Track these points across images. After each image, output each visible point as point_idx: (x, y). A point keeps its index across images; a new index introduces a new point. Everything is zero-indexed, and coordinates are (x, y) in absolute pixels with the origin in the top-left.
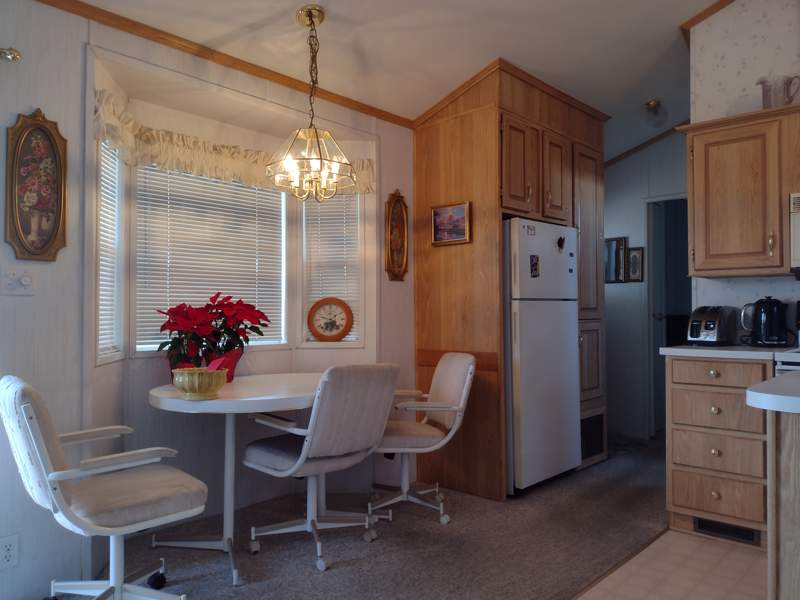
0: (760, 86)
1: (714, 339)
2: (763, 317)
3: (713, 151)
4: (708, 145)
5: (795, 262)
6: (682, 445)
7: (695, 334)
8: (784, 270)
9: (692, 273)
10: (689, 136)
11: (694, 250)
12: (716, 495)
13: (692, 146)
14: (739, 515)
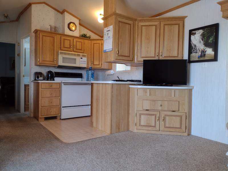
1: (42, 79)
4: (43, 36)
5: (59, 64)
6: (43, 102)
7: (38, 78)
8: (57, 65)
9: (38, 64)
10: (38, 32)
11: (39, 59)
12: (51, 111)
13: (39, 35)
14: (55, 114)
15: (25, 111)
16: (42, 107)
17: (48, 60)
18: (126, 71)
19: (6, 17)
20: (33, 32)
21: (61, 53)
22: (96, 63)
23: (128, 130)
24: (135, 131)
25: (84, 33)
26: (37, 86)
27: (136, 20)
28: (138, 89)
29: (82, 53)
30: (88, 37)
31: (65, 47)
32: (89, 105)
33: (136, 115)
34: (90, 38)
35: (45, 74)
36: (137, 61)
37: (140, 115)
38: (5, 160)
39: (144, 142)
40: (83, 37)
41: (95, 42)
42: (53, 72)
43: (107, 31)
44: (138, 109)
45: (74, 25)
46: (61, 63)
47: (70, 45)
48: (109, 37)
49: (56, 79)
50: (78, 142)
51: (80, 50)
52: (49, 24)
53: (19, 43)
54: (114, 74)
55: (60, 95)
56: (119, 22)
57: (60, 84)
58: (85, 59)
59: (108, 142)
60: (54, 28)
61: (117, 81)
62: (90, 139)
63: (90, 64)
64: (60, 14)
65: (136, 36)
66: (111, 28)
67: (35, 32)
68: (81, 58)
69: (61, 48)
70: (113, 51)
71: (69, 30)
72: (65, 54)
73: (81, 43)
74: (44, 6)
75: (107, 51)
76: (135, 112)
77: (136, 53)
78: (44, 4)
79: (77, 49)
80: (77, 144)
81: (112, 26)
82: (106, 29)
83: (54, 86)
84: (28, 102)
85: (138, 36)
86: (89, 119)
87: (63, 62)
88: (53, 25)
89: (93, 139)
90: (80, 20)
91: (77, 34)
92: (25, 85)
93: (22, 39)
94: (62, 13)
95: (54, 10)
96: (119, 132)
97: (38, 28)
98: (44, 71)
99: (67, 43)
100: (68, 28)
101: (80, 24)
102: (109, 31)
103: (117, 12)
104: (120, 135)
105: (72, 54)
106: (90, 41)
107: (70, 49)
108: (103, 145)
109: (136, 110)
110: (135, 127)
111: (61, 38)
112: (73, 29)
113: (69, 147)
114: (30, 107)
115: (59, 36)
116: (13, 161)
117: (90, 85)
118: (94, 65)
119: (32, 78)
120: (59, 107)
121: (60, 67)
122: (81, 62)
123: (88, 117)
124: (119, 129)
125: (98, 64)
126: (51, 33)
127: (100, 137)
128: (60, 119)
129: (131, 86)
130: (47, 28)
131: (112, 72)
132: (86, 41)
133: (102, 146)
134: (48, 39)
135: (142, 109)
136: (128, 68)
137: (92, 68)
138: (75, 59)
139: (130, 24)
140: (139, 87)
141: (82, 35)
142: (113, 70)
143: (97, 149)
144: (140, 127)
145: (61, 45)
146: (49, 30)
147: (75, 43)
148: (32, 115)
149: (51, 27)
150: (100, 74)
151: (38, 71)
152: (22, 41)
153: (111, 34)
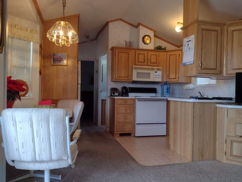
0: (125, 42)
1: (118, 95)
2: (124, 90)
3: (120, 54)
4: (119, 52)
5: (134, 80)
6: (119, 118)
7: (114, 94)
8: (131, 81)
9: (114, 80)
10: (115, 49)
11: (115, 75)
12: (125, 127)
13: (115, 52)
14: (129, 130)
15: (102, 124)
16: (118, 123)
17: (123, 75)
18: (209, 84)
19: (87, 37)
20: (110, 49)
21: (136, 68)
22: (172, 76)
23: (214, 159)
24: (224, 161)
25: (159, 45)
26: (113, 102)
27: (224, 25)
28: (228, 109)
29: (157, 66)
30: (163, 48)
31: (139, 62)
32: (164, 123)
33: (226, 141)
34: (166, 49)
35: (120, 90)
36: (227, 74)
37: (232, 142)
38: (87, 176)
39: (238, 178)
40: (158, 49)
41: (172, 53)
42: (128, 87)
43: (187, 42)
44: (228, 135)
45: (149, 38)
46: (135, 78)
47: (144, 59)
48: (190, 48)
49: (130, 94)
50: (155, 166)
51: (155, 63)
52: (124, 41)
53: (97, 60)
54: (193, 89)
55: (134, 112)
56: (203, 29)
57: (134, 100)
58: (160, 73)
59: (189, 171)
60: (129, 43)
61: (199, 99)
62: (168, 165)
63: (165, 77)
64: (135, 28)
65: (225, 44)
66: (192, 38)
67: (112, 49)
68: (156, 72)
69: (135, 62)
70: (195, 64)
71: (143, 44)
72: (139, 69)
73: (156, 56)
74: (120, 22)
75: (187, 64)
76: (225, 138)
77: (225, 64)
78: (120, 21)
79: (151, 63)
80: (153, 168)
81: (194, 35)
82: (185, 40)
83: (129, 102)
84: (105, 116)
85: (227, 43)
86: (164, 139)
87: (137, 78)
88: (128, 40)
89: (171, 164)
90: (155, 32)
91: (151, 47)
92: (102, 100)
93: (100, 56)
94: (137, 26)
95: (129, 25)
96: (203, 160)
97: (114, 45)
98: (119, 86)
99: (141, 58)
100: (142, 42)
101: (155, 36)
102: (190, 41)
103: (200, 19)
104: (204, 164)
105: (146, 69)
106: (165, 53)
107: (144, 64)
108: (184, 175)
109: (225, 135)
110: (225, 156)
111: (135, 53)
112: (148, 42)
113: (146, 171)
114: (106, 121)
115: (133, 51)
116: (94, 177)
117: (165, 101)
118: (169, 78)
119: (109, 94)
120: (133, 124)
121: (134, 82)
122: (156, 76)
123: (164, 137)
124: (202, 156)
125: (174, 77)
126: (126, 48)
127: (179, 164)
128: (135, 136)
129: (218, 105)
130: (122, 44)
131: (192, 86)
132: (162, 54)
133: (182, 176)
134: (123, 55)
135: (234, 135)
136: (213, 82)
137: (168, 82)
138: (149, 74)
139: (217, 31)
140: (230, 106)
141: (157, 47)
142: (193, 84)
143: (176, 178)
144: (231, 158)
145: (135, 60)
146: (124, 46)
147: (149, 57)
148: (108, 130)
149: (126, 43)
150: (177, 88)
151: (114, 87)
152: (100, 58)
153: (192, 45)
